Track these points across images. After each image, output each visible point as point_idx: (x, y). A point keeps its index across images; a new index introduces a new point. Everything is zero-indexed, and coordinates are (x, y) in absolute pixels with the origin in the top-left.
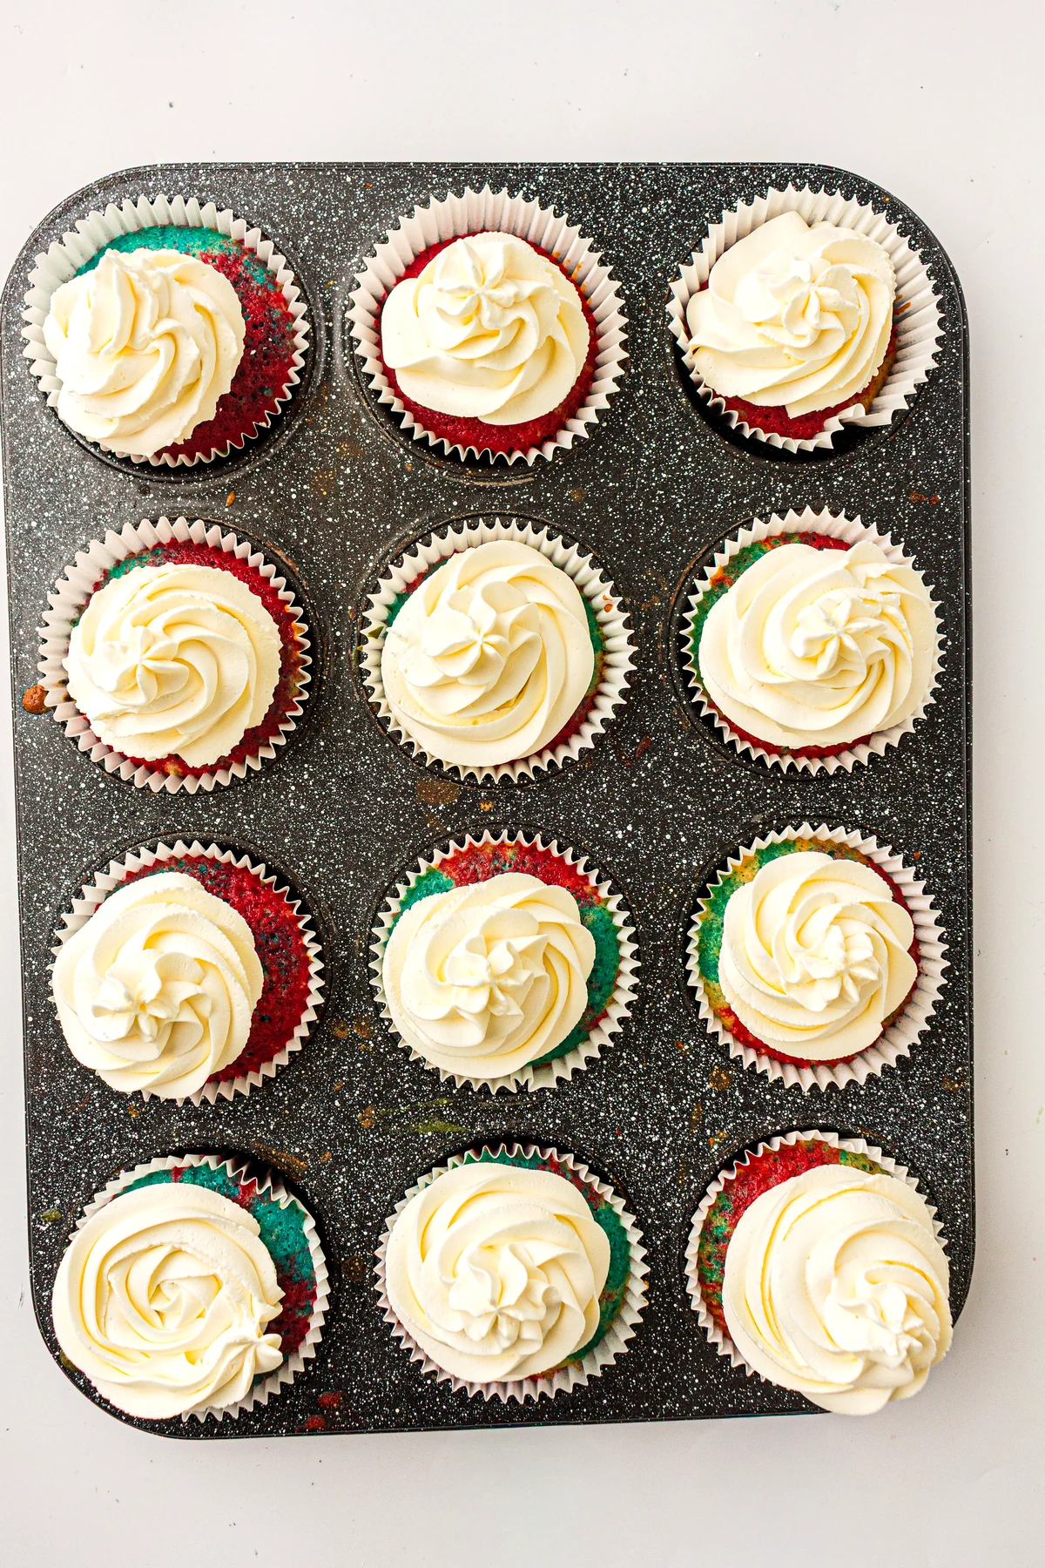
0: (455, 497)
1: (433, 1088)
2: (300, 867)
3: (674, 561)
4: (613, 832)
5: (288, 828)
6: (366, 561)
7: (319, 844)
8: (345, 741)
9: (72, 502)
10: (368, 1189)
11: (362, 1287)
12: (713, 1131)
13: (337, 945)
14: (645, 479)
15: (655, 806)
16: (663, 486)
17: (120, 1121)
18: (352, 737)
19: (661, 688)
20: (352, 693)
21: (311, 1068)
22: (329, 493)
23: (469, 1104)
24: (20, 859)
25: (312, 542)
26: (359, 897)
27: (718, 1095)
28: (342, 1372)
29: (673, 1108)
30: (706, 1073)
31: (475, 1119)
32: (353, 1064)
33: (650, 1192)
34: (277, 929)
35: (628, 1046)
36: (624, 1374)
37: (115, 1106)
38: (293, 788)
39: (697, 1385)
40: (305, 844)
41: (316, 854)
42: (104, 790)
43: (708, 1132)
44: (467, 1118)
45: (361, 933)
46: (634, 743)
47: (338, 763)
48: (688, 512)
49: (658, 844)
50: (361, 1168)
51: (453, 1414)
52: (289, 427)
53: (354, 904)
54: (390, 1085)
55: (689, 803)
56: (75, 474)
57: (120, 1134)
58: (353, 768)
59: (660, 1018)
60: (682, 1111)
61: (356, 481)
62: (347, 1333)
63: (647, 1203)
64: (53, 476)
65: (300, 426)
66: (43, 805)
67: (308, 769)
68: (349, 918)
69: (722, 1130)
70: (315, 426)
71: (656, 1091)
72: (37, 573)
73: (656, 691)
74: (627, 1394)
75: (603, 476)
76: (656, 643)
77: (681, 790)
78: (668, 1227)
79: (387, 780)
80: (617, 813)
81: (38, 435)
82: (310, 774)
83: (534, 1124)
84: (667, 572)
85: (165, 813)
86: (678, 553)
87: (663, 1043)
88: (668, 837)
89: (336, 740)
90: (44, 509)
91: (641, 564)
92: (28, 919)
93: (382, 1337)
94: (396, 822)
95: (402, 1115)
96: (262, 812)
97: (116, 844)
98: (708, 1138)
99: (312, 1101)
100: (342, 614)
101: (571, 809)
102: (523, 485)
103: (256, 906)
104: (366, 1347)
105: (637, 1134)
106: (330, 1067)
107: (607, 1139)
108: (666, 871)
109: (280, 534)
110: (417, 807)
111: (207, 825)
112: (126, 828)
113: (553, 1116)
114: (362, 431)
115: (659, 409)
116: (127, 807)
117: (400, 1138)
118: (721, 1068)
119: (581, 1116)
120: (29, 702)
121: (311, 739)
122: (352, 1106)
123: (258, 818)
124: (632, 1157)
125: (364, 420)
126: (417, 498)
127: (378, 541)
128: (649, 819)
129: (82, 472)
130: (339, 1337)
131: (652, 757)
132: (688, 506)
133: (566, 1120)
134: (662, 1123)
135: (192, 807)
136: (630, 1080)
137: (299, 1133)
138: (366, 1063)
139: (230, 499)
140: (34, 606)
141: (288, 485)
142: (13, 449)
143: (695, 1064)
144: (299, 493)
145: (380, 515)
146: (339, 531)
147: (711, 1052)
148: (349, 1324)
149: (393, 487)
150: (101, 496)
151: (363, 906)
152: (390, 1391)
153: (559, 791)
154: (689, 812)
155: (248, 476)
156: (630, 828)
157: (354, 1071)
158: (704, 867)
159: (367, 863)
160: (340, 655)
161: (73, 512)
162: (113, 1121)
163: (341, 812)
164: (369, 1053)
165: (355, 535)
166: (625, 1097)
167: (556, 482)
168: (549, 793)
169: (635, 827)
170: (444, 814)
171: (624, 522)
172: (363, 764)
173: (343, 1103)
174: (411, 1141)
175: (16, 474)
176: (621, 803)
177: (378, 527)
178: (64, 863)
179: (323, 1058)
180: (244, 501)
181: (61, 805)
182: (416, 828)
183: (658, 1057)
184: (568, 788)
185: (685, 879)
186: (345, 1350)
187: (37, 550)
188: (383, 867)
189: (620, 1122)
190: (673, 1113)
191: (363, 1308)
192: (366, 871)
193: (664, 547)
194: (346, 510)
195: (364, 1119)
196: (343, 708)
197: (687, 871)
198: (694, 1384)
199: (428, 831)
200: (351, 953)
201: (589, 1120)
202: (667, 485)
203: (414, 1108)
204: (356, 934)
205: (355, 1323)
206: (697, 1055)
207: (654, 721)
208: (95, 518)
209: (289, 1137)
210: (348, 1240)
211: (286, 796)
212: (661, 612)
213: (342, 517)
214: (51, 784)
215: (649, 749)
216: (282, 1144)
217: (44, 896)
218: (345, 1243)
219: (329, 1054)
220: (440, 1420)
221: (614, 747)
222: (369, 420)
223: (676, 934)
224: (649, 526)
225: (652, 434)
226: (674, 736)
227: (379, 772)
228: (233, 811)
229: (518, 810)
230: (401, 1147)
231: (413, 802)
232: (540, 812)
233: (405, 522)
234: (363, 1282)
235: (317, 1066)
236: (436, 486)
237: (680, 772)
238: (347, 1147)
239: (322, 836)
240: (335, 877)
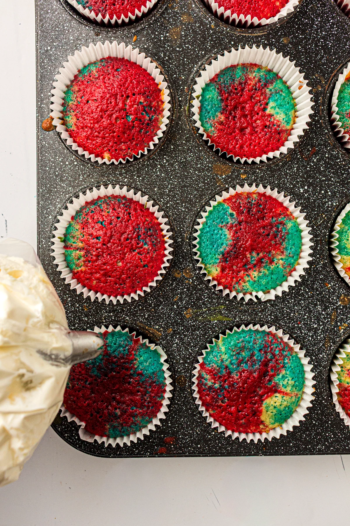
0: (232, 40)
1: (218, 301)
2: (161, 201)
3: (328, 70)
4: (298, 189)
5: (156, 184)
6: (193, 67)
7: (170, 191)
8: (182, 146)
9: (66, 39)
10: (188, 345)
11: (184, 390)
12: (341, 323)
13: (177, 236)
14: (316, 34)
15: (317, 178)
16: (323, 38)
17: (80, 312)
18: (185, 144)
19: (321, 126)
20: (185, 125)
21: (164, 290)
22: (178, 37)
23: (233, 309)
24: (38, 195)
25: (169, 58)
26: (187, 215)
27: (343, 307)
28: (175, 428)
29: (323, 313)
30: (338, 297)
31: (236, 315)
32: (183, 289)
33: (313, 350)
34: (152, 227)
35: (304, 284)
36: (300, 432)
37: (78, 305)
38: (159, 166)
39: (333, 438)
40: (164, 191)
41: (168, 195)
42: (76, 165)
43: (339, 324)
44: (232, 314)
45: (188, 231)
46: (308, 150)
47: (179, 156)
48: (334, 49)
49: (318, 195)
50: (185, 336)
51: (224, 448)
52: (161, 8)
53: (184, 218)
54: (198, 299)
55: (332, 177)
56: (67, 26)
57: (79, 318)
58: (185, 158)
59: (319, 273)
60: (327, 314)
61: (189, 33)
62: (178, 410)
63: (312, 355)
64: (58, 27)
65: (166, 8)
66: (49, 172)
67: (166, 158)
68: (182, 224)
69: (345, 323)
70: (172, 8)
71: (316, 305)
72: (50, 69)
73: (319, 127)
74: (301, 441)
75: (297, 32)
76: (319, 106)
77: (329, 172)
78: (320, 366)
79: (200, 164)
80: (300, 181)
81: (52, 9)
82: (167, 160)
83: (262, 318)
84: (324, 76)
85: (103, 176)
86: (329, 67)
87: (320, 283)
88: (323, 192)
89: (178, 146)
90: (53, 41)
91: (313, 72)
92: (42, 222)
93: (193, 412)
94: (204, 182)
95: (204, 312)
96: (145, 177)
97: (81, 189)
98: (339, 326)
99: (164, 305)
100: (182, 91)
101: (280, 179)
102: (262, 35)
103: (142, 216)
104: (186, 417)
105: (307, 324)
106: (173, 290)
107: (294, 326)
108: (322, 207)
109: (156, 55)
110: (213, 176)
111: (121, 182)
112: (85, 182)
113: (271, 315)
114: (193, 10)
115: (322, 4)
116: (86, 173)
117: (203, 323)
118: (345, 295)
119: (283, 315)
120: (45, 125)
121: (167, 145)
122: (182, 308)
123: (143, 179)
124: (305, 334)
125: (193, 6)
126: (216, 40)
127: (199, 59)
128: (315, 184)
129: (71, 26)
130: (174, 412)
131: (316, 156)
132: (334, 47)
133: (276, 317)
134: (318, 319)
135: (115, 174)
136: (305, 299)
137: (158, 319)
138: (188, 289)
139: (135, 38)
140: (48, 84)
141: (160, 34)
142: (41, 15)
143: (333, 293)
144: (165, 37)
145: (200, 48)
146: (182, 54)
147: (341, 288)
148: (179, 406)
149: (206, 35)
150: (78, 36)
151: (189, 219)
152: (196, 437)
153: (275, 170)
154: (332, 181)
155: (143, 29)
156: (306, 188)
157: (183, 292)
158: (338, 206)
159: (191, 200)
160: (181, 108)
161: (66, 43)
162: (77, 312)
163: (180, 177)
164: (190, 284)
165: (188, 56)
166: (302, 307)
167: (277, 34)
168: (271, 171)
169: (308, 187)
170: (225, 180)
171: (306, 53)
172: (190, 156)
173: (178, 306)
174: (207, 324)
175: (42, 26)
176: (302, 177)
177: (199, 53)
178: (58, 197)
179: (169, 286)
180: (141, 40)
181: (57, 172)
182: (212, 185)
183: (317, 290)
184: (279, 170)
185: (330, 211)
186: (177, 418)
187: (50, 60)
188: (197, 202)
189: (300, 318)
190: (323, 315)
191: (185, 399)
192: (190, 204)
193: (324, 64)
194: (185, 45)
195: (187, 314)
196: (182, 132)
197: (331, 207)
198: (331, 438)
199: (218, 186)
200: (183, 240)
201: (286, 317)
202: (325, 37)
203: (209, 309)
204: (185, 232)
205: (181, 405)
206: (334, 289)
207: (317, 140)
208: (76, 46)
209: (154, 321)
210: (179, 368)
211: (156, 170)
212: (321, 92)
213: (183, 48)
214: (53, 162)
215: (316, 154)
216: (151, 324)
217: (49, 212)
218: (178, 369)
219: (172, 284)
220: (218, 451)
221: (300, 152)
222: (196, 5)
223: (325, 235)
224: (317, 55)
225: (319, 15)
226: (326, 147)
227: (197, 160)
228: (132, 176)
229: (257, 178)
230: (203, 327)
231: (211, 174)
232: (267, 179)
233: (210, 51)
234: (185, 387)
235: (167, 290)
236: (224, 35)
237: (329, 164)
238: (179, 326)
239: (171, 188)
240: (176, 206)
